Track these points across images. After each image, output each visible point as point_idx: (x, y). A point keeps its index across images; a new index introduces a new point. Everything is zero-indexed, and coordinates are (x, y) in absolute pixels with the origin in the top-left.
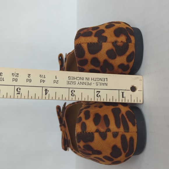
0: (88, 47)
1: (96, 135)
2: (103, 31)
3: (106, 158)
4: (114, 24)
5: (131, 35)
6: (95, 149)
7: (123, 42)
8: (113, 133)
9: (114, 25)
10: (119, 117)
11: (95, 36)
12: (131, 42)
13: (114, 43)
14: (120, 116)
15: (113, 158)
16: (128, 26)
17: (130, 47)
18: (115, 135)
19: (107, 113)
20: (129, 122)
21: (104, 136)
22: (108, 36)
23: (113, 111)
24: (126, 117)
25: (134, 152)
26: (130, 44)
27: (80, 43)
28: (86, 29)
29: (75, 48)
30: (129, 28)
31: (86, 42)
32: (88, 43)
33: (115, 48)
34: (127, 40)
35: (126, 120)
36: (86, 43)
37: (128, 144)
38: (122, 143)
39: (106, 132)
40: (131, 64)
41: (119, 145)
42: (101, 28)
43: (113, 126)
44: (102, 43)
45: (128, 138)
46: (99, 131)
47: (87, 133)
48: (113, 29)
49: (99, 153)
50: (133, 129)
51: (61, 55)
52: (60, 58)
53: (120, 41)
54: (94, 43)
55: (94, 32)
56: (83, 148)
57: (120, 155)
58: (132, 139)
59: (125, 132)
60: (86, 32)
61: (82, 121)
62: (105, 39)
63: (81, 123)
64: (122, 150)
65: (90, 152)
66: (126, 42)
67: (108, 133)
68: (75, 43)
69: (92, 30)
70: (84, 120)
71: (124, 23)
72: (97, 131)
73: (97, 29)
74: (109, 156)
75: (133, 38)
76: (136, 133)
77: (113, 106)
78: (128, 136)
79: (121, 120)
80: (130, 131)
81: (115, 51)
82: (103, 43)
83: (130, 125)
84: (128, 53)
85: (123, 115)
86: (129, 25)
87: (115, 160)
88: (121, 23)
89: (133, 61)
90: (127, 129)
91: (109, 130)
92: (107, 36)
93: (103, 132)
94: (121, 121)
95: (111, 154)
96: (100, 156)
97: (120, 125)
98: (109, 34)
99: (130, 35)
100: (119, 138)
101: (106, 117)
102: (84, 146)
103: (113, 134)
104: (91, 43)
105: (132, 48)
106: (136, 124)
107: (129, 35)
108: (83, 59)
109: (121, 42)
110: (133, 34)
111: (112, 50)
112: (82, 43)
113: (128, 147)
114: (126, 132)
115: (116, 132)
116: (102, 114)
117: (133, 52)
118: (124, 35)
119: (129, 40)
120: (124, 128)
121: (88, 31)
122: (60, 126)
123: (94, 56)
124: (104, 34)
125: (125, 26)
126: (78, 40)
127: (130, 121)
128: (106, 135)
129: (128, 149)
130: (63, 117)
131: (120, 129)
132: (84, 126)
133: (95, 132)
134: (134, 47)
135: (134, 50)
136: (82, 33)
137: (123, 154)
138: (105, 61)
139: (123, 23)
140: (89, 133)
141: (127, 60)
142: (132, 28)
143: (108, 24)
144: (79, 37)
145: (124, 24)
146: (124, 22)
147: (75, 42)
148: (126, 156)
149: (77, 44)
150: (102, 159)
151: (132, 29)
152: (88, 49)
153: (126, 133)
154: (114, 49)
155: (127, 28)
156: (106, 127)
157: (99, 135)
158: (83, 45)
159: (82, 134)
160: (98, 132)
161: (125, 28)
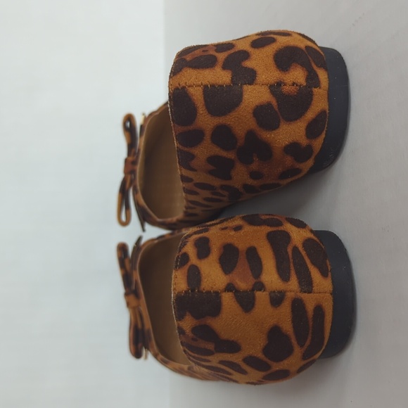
0: (204, 98)
1: (227, 299)
2: (245, 55)
3: (252, 361)
4: (275, 36)
5: (319, 67)
6: (225, 335)
7: (297, 85)
8: (270, 293)
9: (274, 40)
10: (287, 253)
11: (224, 68)
12: (317, 84)
13: (275, 88)
14: (290, 250)
15: (270, 362)
16: (309, 44)
17: (315, 98)
18: (277, 299)
19: (254, 244)
20: (313, 267)
21: (246, 301)
22: (259, 70)
23: (271, 237)
24: (304, 253)
25: (324, 348)
26: (315, 90)
27: (184, 85)
28: (201, 50)
29: (170, 97)
30: (314, 49)
31: (200, 83)
32: (206, 86)
33: (277, 102)
34: (307, 79)
35: (305, 263)
36: (199, 86)
37: (311, 324)
38: (293, 321)
39: (253, 290)
40: (318, 143)
41: (288, 327)
42: (240, 47)
43: (270, 276)
44: (241, 87)
45: (310, 308)
46: (234, 287)
47: (202, 292)
48: (270, 50)
49: (233, 347)
50: (323, 284)
51: (129, 119)
52: (128, 124)
53: (290, 83)
54: (221, 86)
55: (222, 57)
56: (191, 335)
57: (290, 352)
58: (319, 310)
59: (303, 291)
60: (201, 56)
61: (189, 264)
62: (251, 76)
63: (187, 267)
64: (294, 341)
65: (211, 346)
66: (305, 84)
67: (258, 294)
68: (170, 84)
69: (217, 51)
70: (194, 259)
71: (300, 34)
72: (230, 288)
73: (229, 50)
74: (260, 355)
75: (323, 76)
76: (331, 296)
77: (271, 225)
78: (310, 301)
79: (291, 260)
80: (315, 288)
81: (277, 110)
82: (245, 87)
83: (315, 274)
84: (310, 115)
85: (295, 249)
86: (314, 42)
87: (276, 367)
88: (294, 35)
89: (323, 136)
90: (306, 284)
91: (260, 286)
92: (257, 68)
93: (243, 292)
94: (292, 265)
95: (266, 351)
96: (236, 358)
97: (289, 273)
98: (261, 62)
99: (317, 65)
100: (286, 308)
101: (252, 254)
102: (194, 330)
103: (270, 297)
104: (213, 86)
105: (320, 103)
106: (330, 274)
107: (315, 67)
108: (191, 128)
109: (294, 84)
110: (323, 65)
111: (269, 105)
112: (189, 87)
113: (310, 331)
114: (305, 292)
115: (280, 292)
116: (242, 246)
117: (323, 113)
118: (299, 66)
119: (313, 79)
120: (300, 283)
121: (206, 54)
122: (126, 295)
123: (221, 121)
124: (248, 64)
125: (302, 44)
126: (178, 76)
127: (313, 263)
128: (254, 298)
129: (309, 338)
130: (134, 272)
131: (289, 283)
132: (194, 276)
133: (225, 291)
134: (326, 100)
135: (327, 107)
136: (189, 60)
137: (298, 351)
138: (251, 134)
139: (297, 36)
140: (208, 292)
141: (306, 134)
142: (322, 48)
143: (258, 37)
144: (181, 70)
145: (301, 38)
146: (299, 32)
147: (169, 82)
148: (304, 357)
149: (177, 89)
150: (239, 366)
151: (320, 51)
152: (205, 101)
153: (304, 294)
154: (274, 103)
155: (307, 47)
156: (251, 278)
157: (234, 300)
158: (191, 90)
159: (190, 295)
160: (231, 291)
161: (304, 49)
